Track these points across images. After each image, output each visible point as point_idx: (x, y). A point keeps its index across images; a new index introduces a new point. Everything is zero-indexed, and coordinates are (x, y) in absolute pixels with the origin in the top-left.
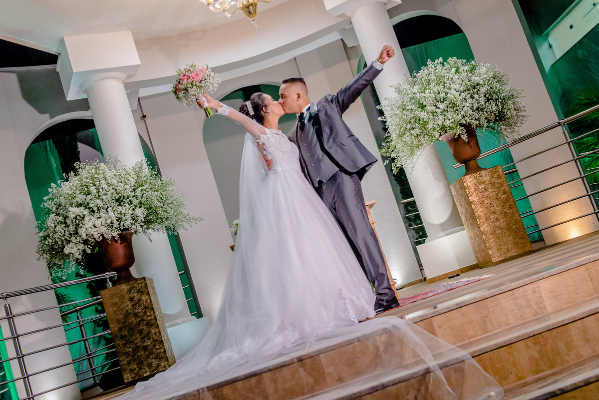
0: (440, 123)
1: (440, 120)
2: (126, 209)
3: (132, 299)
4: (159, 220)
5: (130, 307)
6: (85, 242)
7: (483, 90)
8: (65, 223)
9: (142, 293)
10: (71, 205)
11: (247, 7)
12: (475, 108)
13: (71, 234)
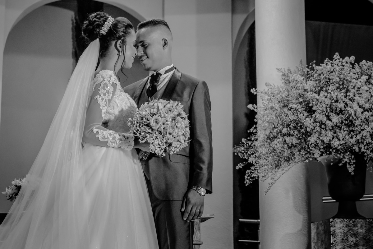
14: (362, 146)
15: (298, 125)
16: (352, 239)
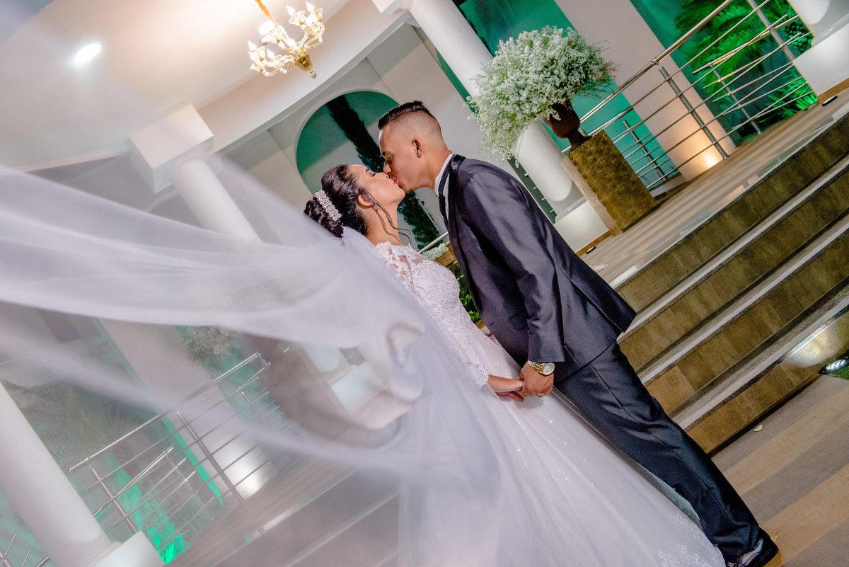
0: (527, 111)
1: (526, 108)
7: (561, 63)
11: (301, 62)
12: (558, 85)
14: (553, 99)
15: (504, 114)
16: (590, 158)
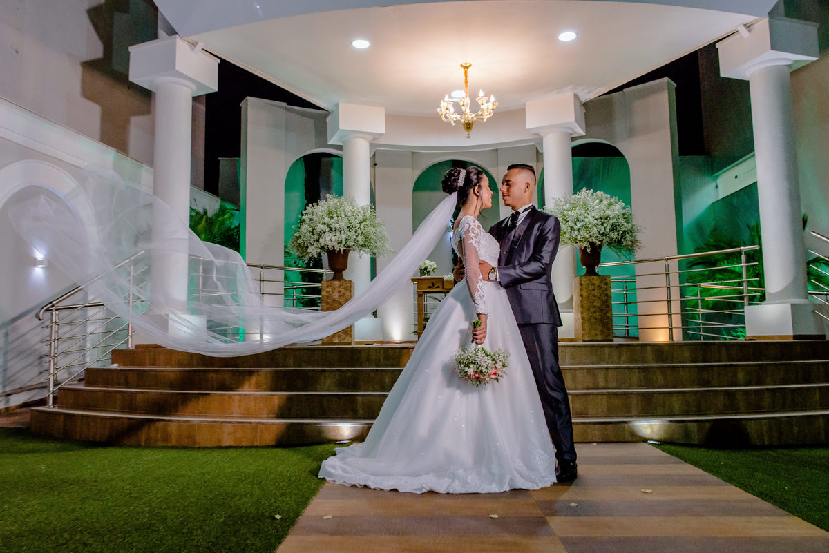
0: (574, 236)
1: (574, 234)
2: (352, 234)
3: (339, 292)
4: (370, 247)
5: (337, 296)
6: (322, 248)
8: (312, 232)
9: (347, 290)
10: (319, 222)
11: (467, 125)
13: (314, 241)
14: (593, 239)
16: (592, 287)
